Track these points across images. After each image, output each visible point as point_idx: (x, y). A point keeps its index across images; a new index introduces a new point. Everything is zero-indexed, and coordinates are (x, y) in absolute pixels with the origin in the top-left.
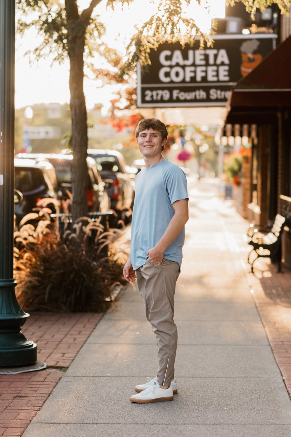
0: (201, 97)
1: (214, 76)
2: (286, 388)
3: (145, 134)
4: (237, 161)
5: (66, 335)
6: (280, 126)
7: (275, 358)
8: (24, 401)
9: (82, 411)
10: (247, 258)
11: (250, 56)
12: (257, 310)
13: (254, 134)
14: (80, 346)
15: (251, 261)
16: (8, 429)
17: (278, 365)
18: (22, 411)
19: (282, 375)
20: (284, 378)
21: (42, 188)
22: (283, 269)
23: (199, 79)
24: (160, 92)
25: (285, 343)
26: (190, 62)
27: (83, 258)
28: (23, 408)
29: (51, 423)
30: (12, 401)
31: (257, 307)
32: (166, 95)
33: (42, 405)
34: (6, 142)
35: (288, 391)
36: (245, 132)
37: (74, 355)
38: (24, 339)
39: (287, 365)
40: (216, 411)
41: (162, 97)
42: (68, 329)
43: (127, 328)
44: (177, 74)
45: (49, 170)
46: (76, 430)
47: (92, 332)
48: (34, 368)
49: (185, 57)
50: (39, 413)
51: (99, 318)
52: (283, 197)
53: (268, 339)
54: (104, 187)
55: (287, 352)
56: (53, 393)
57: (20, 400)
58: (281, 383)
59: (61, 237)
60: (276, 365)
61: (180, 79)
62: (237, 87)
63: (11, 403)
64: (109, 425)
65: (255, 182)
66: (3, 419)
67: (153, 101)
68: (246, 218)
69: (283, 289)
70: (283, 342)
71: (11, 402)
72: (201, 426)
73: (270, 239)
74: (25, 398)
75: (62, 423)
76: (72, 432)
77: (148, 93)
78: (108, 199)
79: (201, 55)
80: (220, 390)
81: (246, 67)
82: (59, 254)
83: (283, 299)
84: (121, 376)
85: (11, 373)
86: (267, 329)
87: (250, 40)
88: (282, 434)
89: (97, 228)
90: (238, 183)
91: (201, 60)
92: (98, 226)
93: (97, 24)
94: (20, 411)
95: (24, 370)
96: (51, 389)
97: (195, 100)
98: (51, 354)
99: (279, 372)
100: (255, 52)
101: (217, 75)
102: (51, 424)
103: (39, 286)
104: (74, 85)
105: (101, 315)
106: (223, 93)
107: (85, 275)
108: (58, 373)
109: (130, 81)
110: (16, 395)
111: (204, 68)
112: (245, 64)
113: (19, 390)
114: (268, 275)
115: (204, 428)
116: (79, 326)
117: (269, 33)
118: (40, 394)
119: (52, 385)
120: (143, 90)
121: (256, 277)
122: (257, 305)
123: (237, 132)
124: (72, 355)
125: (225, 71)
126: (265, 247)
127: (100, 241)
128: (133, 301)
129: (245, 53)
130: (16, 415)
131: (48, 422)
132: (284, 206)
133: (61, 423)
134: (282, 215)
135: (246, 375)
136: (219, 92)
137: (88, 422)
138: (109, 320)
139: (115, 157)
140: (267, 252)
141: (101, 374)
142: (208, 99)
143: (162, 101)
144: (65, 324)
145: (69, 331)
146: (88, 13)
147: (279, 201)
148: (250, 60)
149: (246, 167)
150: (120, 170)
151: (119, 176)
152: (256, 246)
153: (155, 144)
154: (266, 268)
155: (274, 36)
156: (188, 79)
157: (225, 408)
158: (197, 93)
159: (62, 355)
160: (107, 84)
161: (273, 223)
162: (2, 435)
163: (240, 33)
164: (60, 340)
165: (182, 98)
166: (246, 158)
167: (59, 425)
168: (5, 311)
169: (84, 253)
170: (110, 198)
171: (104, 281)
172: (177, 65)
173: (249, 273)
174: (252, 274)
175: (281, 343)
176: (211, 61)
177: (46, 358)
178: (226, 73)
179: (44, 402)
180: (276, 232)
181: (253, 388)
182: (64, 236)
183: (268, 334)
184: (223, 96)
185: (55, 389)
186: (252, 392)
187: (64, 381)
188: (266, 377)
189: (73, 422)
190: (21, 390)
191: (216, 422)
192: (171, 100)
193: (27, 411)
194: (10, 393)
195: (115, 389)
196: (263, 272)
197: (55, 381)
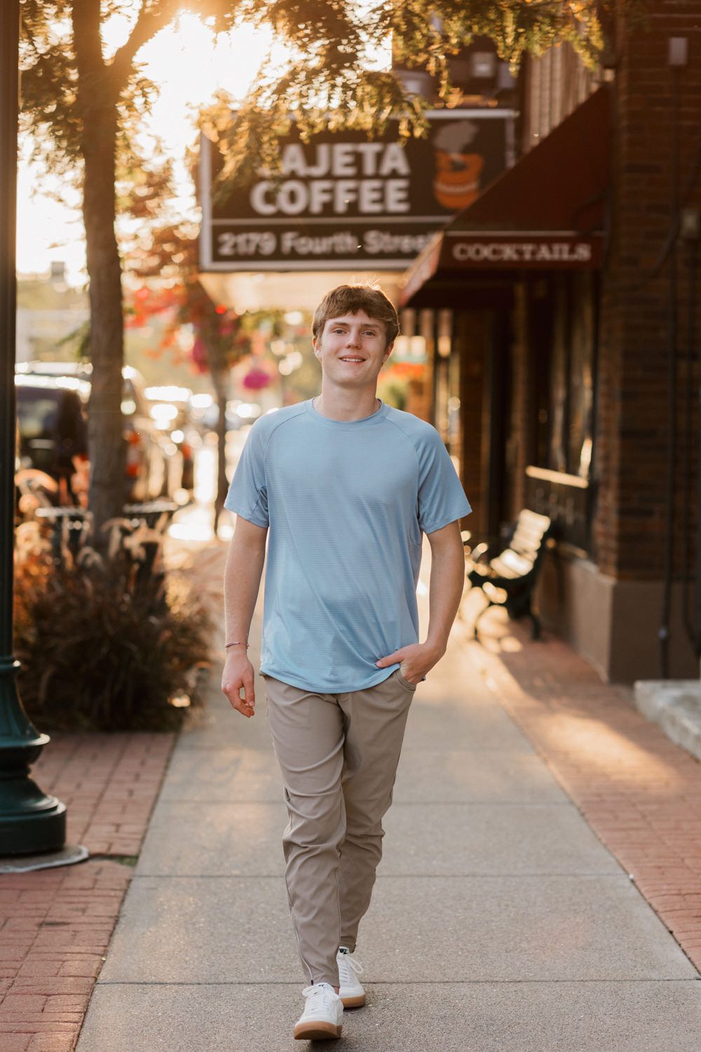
0: (346, 249)
1: (374, 201)
2: (645, 899)
4: (393, 390)
5: (108, 783)
7: (594, 832)
8: (64, 934)
9: (204, 955)
11: (456, 157)
12: (518, 727)
14: (148, 809)
16: (50, 998)
17: (607, 849)
18: (68, 956)
19: (624, 869)
20: (631, 876)
23: (341, 207)
24: (255, 237)
25: (604, 797)
26: (319, 170)
27: (124, 609)
28: (66, 949)
29: (145, 983)
30: (38, 934)
31: (513, 719)
32: (267, 243)
33: (109, 943)
35: (650, 905)
36: (427, 328)
37: (141, 828)
39: (628, 848)
41: (258, 247)
42: (107, 770)
43: (236, 766)
44: (293, 197)
46: (207, 998)
47: (164, 775)
48: (61, 859)
49: (311, 160)
50: (111, 960)
51: (169, 744)
52: (535, 472)
53: (563, 789)
55: (616, 818)
56: (124, 916)
57: (55, 931)
58: (629, 889)
59: (74, 561)
60: (604, 849)
61: (297, 208)
63: (36, 938)
64: (279, 985)
66: (32, 975)
67: (236, 257)
69: (556, 678)
70: (599, 795)
71: (35, 935)
72: (487, 986)
73: (512, 565)
74: (65, 928)
75: (171, 984)
76: (200, 1003)
77: (227, 238)
79: (347, 154)
80: (499, 905)
81: (448, 183)
82: (71, 600)
85: (12, 869)
86: (553, 768)
87: (457, 121)
91: (347, 165)
94: (64, 957)
95: (41, 863)
96: (116, 906)
97: (332, 255)
98: (89, 825)
99: (616, 863)
100: (466, 150)
101: (382, 200)
102: (144, 986)
103: (26, 672)
104: (96, 219)
105: (171, 736)
106: (396, 240)
107: (133, 647)
108: (122, 870)
110: (41, 920)
111: (351, 184)
112: (443, 175)
113: (44, 909)
114: (512, 645)
115: (495, 990)
116: (130, 764)
118: (95, 918)
119: (116, 896)
120: (217, 232)
121: (489, 651)
122: (513, 714)
124: (139, 828)
125: (400, 190)
126: (499, 582)
129: (445, 152)
130: (57, 964)
131: (138, 981)
132: (540, 493)
133: (166, 983)
134: (536, 511)
135: (546, 871)
136: (386, 238)
137: (228, 979)
138: (193, 748)
140: (502, 595)
141: (218, 871)
142: (362, 254)
143: (257, 256)
144: (95, 757)
145: (111, 774)
147: (521, 482)
148: (457, 168)
149: (416, 404)
150: (140, 412)
151: (140, 423)
153: (369, 353)
154: (502, 631)
155: (510, 114)
156: (316, 208)
157: (524, 945)
158: (338, 239)
159: (115, 828)
161: (515, 530)
162: (43, 1010)
164: (97, 796)
165: (303, 250)
167: (164, 988)
171: (171, 661)
172: (293, 176)
174: (478, 644)
175: (596, 799)
176: (369, 168)
177: (81, 835)
178: (402, 195)
179: (111, 935)
180: (526, 549)
181: (570, 899)
182: (80, 559)
183: (560, 778)
185: (127, 903)
186: (573, 908)
187: (139, 886)
188: (590, 875)
189: (195, 981)
190: (50, 909)
191: (515, 977)
192: (278, 255)
193: (79, 956)
194: (26, 916)
195: (262, 905)
196: (499, 640)
197: (118, 888)
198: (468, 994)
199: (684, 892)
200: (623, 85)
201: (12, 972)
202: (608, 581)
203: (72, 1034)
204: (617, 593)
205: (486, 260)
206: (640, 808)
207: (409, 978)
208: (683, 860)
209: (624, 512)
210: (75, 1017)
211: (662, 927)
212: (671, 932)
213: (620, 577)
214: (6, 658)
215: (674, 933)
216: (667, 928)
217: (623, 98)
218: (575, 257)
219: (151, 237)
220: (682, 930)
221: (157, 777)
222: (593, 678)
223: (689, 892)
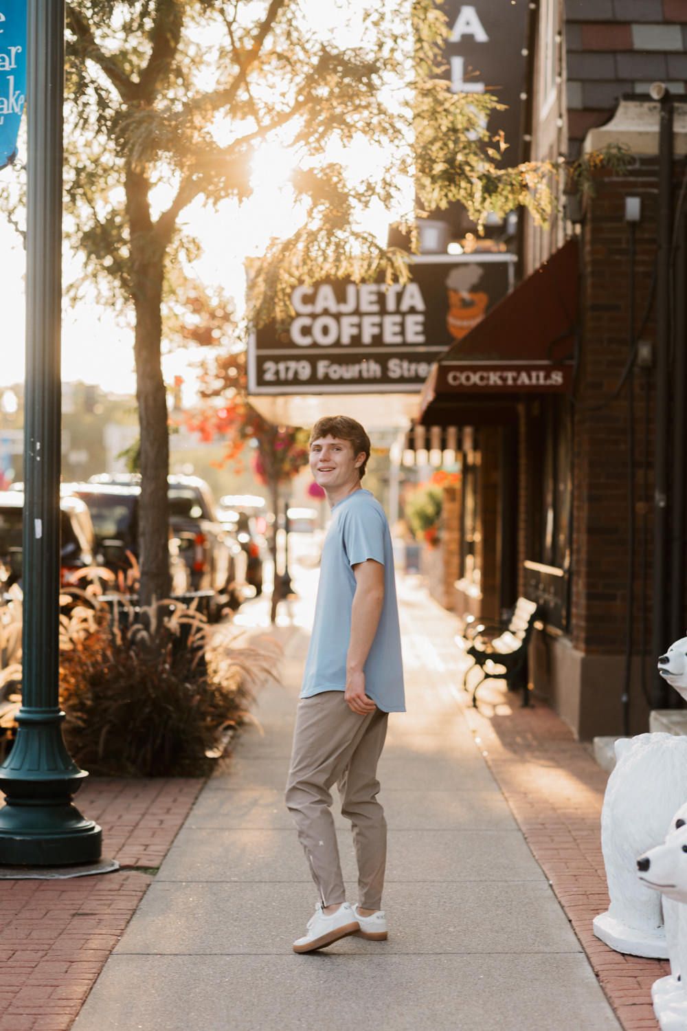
0: (371, 374)
1: (395, 334)
2: (557, 898)
3: (318, 446)
4: (432, 497)
5: (143, 815)
6: (523, 429)
7: (531, 851)
8: (92, 921)
9: (198, 936)
10: (463, 679)
11: (465, 295)
12: (492, 773)
13: (468, 444)
14: (173, 834)
15: (471, 687)
16: (73, 964)
17: (538, 863)
18: (92, 936)
19: (546, 877)
20: (551, 882)
21: (70, 548)
22: (532, 702)
23: (367, 339)
24: (293, 365)
25: (547, 826)
26: (349, 307)
27: (165, 676)
28: (90, 932)
29: (149, 954)
30: (70, 922)
31: (489, 767)
32: (305, 371)
33: (126, 926)
34: (46, 459)
35: (560, 902)
36: (452, 441)
37: (165, 847)
38: (80, 818)
39: (555, 862)
40: (436, 934)
41: (296, 373)
42: (144, 805)
43: (255, 803)
44: (325, 331)
45: (81, 513)
46: (195, 964)
47: (191, 809)
48: (97, 869)
49: (341, 297)
50: (124, 939)
51: (199, 786)
52: (531, 565)
53: (515, 820)
54: (179, 547)
55: (552, 841)
56: (141, 909)
57: (85, 919)
58: (547, 890)
59: (124, 638)
60: (535, 862)
61: (330, 339)
62: (448, 356)
63: (69, 924)
64: (251, 956)
65: (469, 538)
66: (62, 949)
67: (278, 382)
68: (450, 608)
69: (535, 737)
70: (543, 824)
72: (414, 957)
73: (508, 643)
74: (93, 917)
75: (168, 955)
76: (188, 968)
77: (270, 366)
78: (186, 571)
79: (371, 293)
80: (439, 902)
81: (457, 317)
82: (121, 669)
83: (537, 754)
84: (257, 880)
85: (57, 877)
86: (511, 804)
87: (466, 264)
88: (556, 967)
89: (191, 621)
90: (435, 541)
91: (371, 303)
92: (193, 617)
93: (183, 241)
94: (88, 937)
95: (80, 872)
96: (135, 902)
97: (360, 380)
98: (123, 845)
99: (542, 873)
100: (474, 289)
101: (402, 333)
102: (148, 956)
103: (84, 729)
104: (144, 353)
105: (202, 780)
106: (413, 367)
107: (171, 708)
108: (144, 878)
109: (224, 341)
110: (75, 911)
111: (376, 319)
112: (454, 311)
113: (78, 904)
114: (505, 711)
115: (419, 959)
116: (165, 801)
117: (500, 252)
118: (118, 911)
119: (136, 896)
120: (261, 361)
121: (483, 716)
122: (490, 763)
123: (436, 441)
124: (163, 848)
125: (417, 323)
126: (498, 658)
127: (195, 645)
128: (257, 758)
129: (456, 291)
130: (83, 942)
131: (143, 953)
132: (533, 582)
133: (165, 954)
134: (528, 598)
135: (484, 878)
136: (405, 365)
137: (213, 952)
138: (218, 789)
139: (196, 490)
140: (501, 669)
141: (220, 878)
142: (385, 379)
143: (296, 381)
144: (136, 796)
145: (148, 809)
146: (168, 220)
147: (521, 573)
148: (466, 304)
149: (449, 509)
150: (206, 516)
151: (206, 526)
152: (480, 658)
153: (336, 464)
154: (500, 699)
155: (511, 258)
156: (346, 340)
157: (451, 929)
158: (364, 366)
159: (144, 847)
160: (179, 347)
161: (513, 614)
162: (66, 972)
163: (444, 251)
164: (134, 824)
165: (334, 376)
166: (450, 492)
167: (162, 958)
168: (44, 766)
169: (167, 666)
170: (188, 569)
171: (204, 719)
172: (326, 312)
173: (469, 707)
174: (474, 709)
175: (540, 827)
176: (391, 305)
177: (115, 853)
178: (419, 328)
179: (128, 922)
180: (518, 630)
181: (497, 897)
182: (129, 635)
183: (515, 812)
184: (413, 373)
185: (143, 901)
186: (497, 904)
187: (156, 888)
188: (518, 881)
189: (187, 952)
190: (83, 904)
191: (438, 951)
192: (313, 380)
193: (100, 937)
194: (64, 909)
195: (250, 902)
196: (494, 706)
197: (139, 889)
198: (398, 962)
199: (588, 893)
200: (588, 237)
201: (46, 947)
202: (579, 655)
203: (86, 987)
204: (585, 664)
205: (475, 385)
206: (574, 833)
207: (354, 951)
208: (596, 871)
209: (590, 597)
210: (91, 976)
211: (564, 916)
212: (570, 921)
213: (587, 651)
214: (53, 709)
215: (573, 922)
216: (568, 918)
217: (588, 248)
218: (549, 382)
219: (215, 364)
220: (578, 919)
221: (185, 811)
222: (567, 737)
223: (593, 892)
